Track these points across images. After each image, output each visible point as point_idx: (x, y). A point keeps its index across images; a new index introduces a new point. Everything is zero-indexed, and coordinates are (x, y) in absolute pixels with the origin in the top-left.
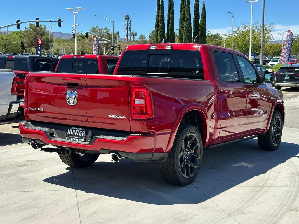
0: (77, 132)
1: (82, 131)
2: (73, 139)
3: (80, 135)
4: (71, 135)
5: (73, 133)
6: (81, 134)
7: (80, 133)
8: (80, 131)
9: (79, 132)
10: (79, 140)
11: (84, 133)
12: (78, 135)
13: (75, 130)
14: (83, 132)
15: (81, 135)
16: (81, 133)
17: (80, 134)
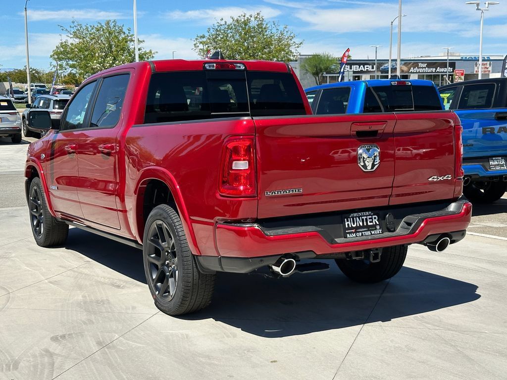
0: (363, 220)
1: (371, 217)
2: (360, 233)
3: (369, 224)
4: (352, 228)
5: (355, 223)
6: (370, 222)
7: (369, 220)
8: (368, 217)
9: (366, 219)
10: (373, 232)
11: (375, 218)
12: (365, 225)
13: (357, 218)
14: (373, 217)
15: (372, 224)
16: (371, 220)
17: (368, 222)
